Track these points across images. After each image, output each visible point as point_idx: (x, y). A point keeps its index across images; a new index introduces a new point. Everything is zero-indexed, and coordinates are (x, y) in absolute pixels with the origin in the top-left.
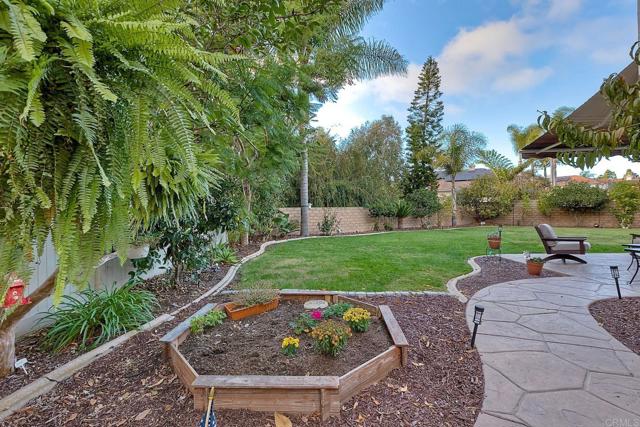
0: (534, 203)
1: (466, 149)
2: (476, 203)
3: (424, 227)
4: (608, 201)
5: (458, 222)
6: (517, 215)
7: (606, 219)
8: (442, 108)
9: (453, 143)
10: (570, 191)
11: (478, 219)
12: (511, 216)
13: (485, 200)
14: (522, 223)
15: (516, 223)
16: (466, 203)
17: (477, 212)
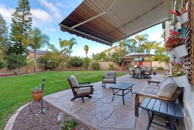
0: (65, 63)
1: (41, 40)
2: (45, 62)
3: (15, 74)
4: (83, 63)
5: (37, 70)
6: (60, 67)
7: (82, 68)
8: (32, 20)
9: (35, 36)
10: (75, 60)
11: (46, 68)
12: (58, 68)
13: (49, 61)
14: (61, 70)
15: (60, 70)
16: (41, 62)
17: (46, 66)
